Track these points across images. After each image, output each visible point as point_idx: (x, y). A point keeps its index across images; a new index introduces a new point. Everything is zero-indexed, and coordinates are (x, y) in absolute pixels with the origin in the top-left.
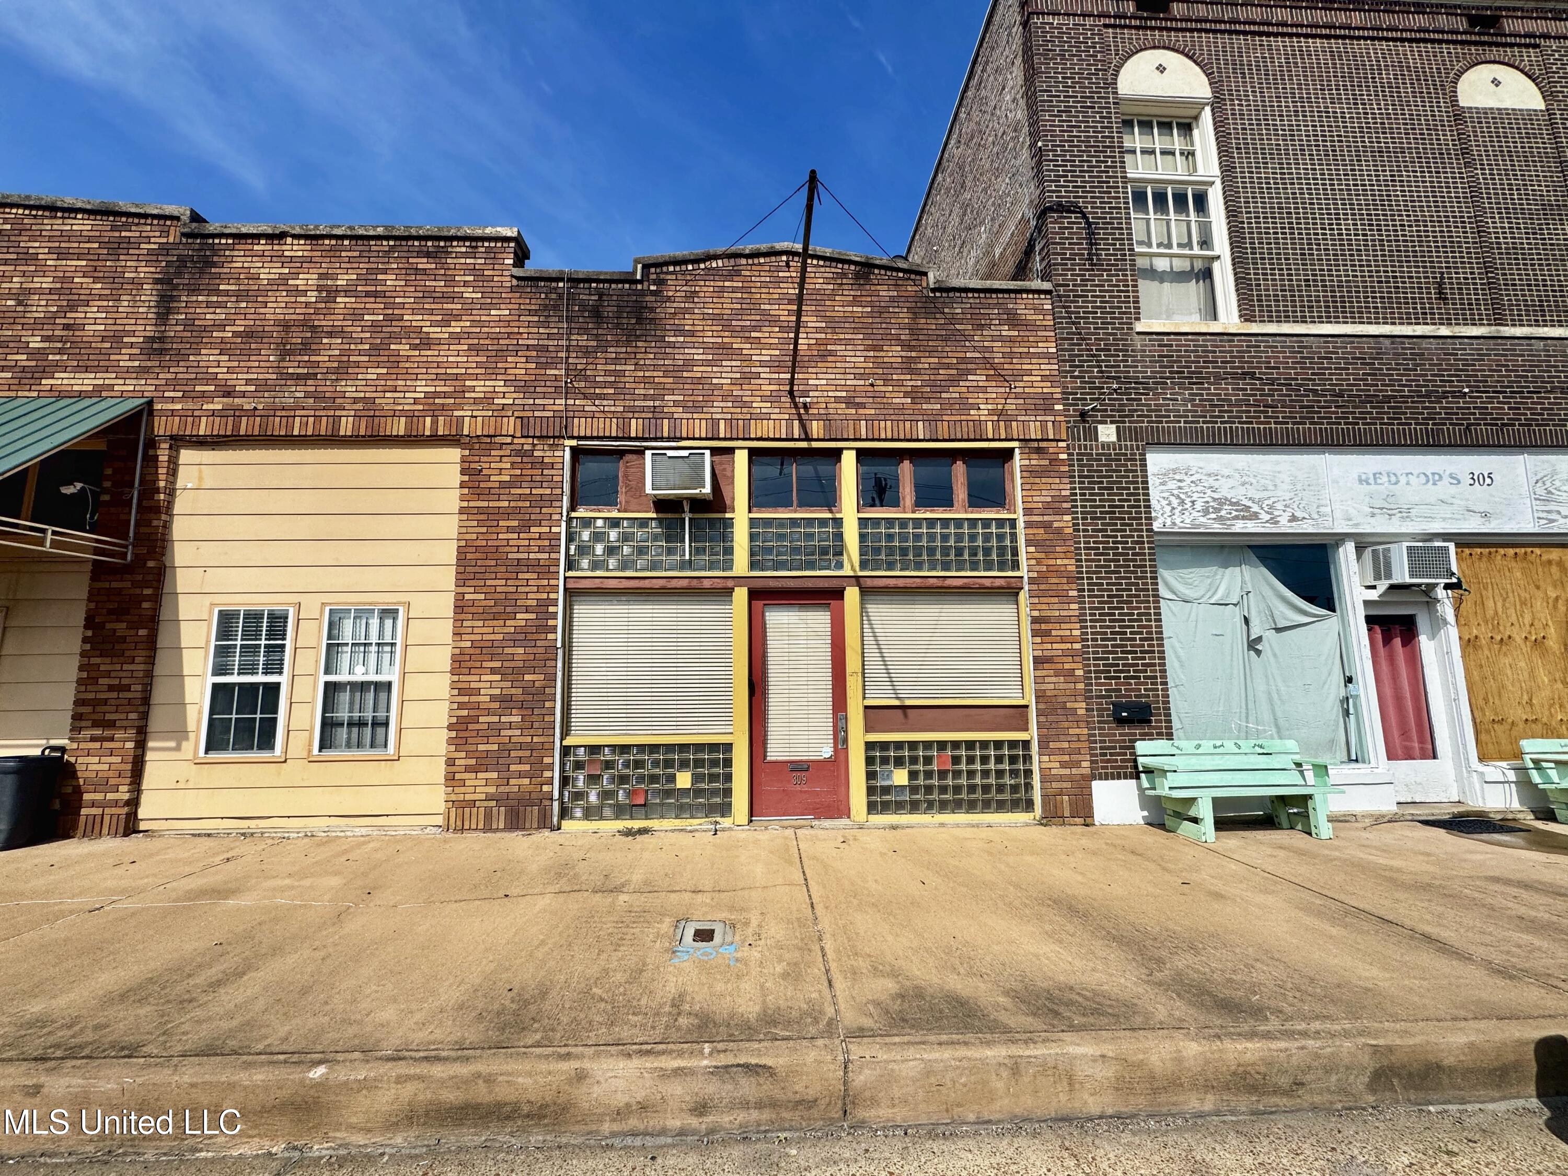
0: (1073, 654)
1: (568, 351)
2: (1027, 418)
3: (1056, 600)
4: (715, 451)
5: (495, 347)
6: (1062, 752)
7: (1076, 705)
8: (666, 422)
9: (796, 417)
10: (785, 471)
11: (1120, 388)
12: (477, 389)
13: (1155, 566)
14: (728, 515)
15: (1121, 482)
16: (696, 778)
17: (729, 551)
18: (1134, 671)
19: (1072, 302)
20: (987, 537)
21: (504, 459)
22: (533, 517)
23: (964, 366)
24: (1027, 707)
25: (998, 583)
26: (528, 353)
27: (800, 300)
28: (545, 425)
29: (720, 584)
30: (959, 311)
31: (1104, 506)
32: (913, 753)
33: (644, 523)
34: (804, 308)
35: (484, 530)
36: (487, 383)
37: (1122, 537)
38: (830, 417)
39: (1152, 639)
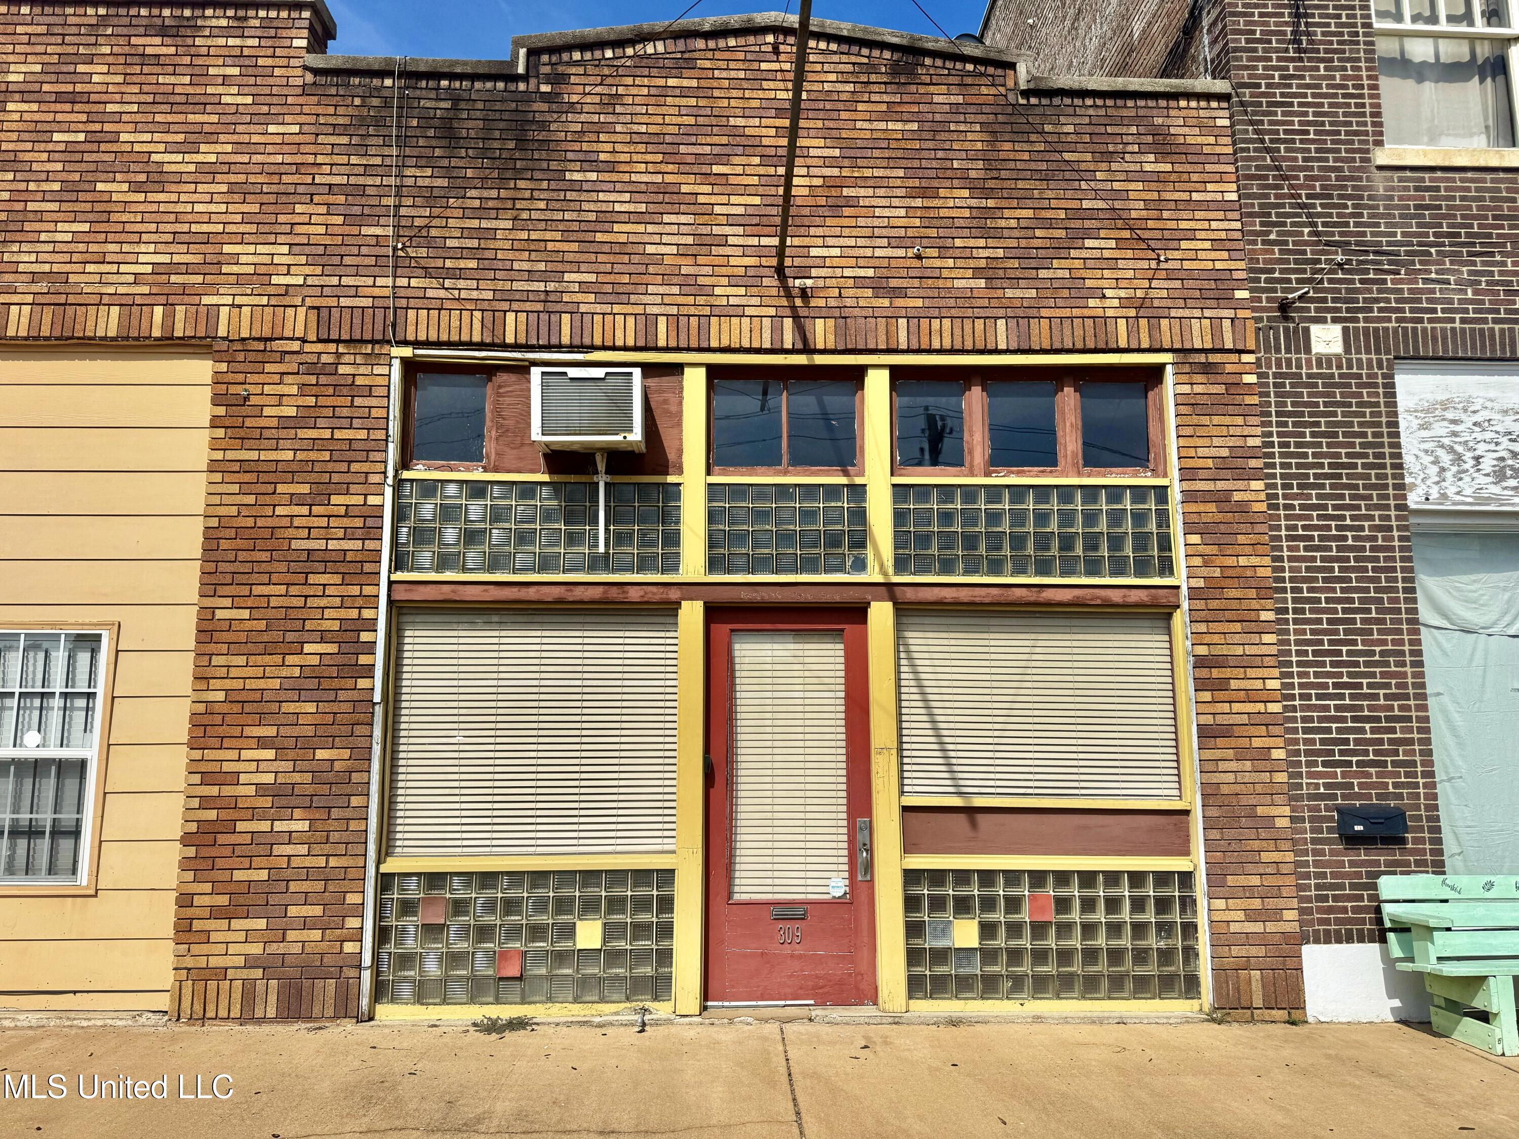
0: (1267, 722)
1: (398, 195)
2: (1187, 313)
3: (1238, 627)
4: (649, 369)
5: (274, 188)
6: (1248, 892)
7: (1274, 811)
8: (566, 318)
9: (788, 312)
10: (771, 403)
11: (1349, 262)
12: (243, 259)
13: (1411, 570)
14: (671, 479)
15: (1351, 424)
16: (609, 932)
17: (673, 539)
18: (1376, 753)
19: (1265, 114)
20: (1116, 518)
21: (288, 379)
22: (336, 478)
23: (1078, 224)
24: (1187, 812)
25: (1135, 596)
26: (331, 199)
27: (795, 110)
28: (357, 321)
29: (656, 594)
30: (1070, 129)
31: (1321, 465)
32: (986, 892)
33: (527, 490)
34: (802, 123)
35: (251, 499)
36: (261, 249)
37: (1353, 518)
38: (846, 312)
39: (1407, 697)
